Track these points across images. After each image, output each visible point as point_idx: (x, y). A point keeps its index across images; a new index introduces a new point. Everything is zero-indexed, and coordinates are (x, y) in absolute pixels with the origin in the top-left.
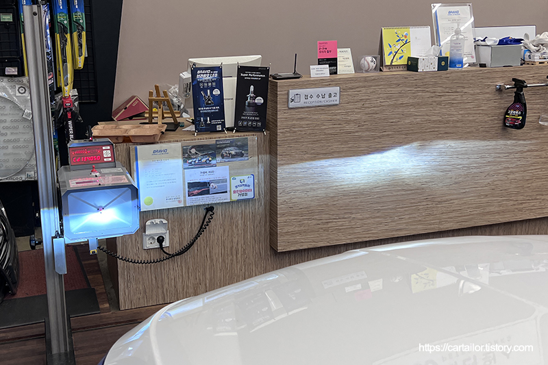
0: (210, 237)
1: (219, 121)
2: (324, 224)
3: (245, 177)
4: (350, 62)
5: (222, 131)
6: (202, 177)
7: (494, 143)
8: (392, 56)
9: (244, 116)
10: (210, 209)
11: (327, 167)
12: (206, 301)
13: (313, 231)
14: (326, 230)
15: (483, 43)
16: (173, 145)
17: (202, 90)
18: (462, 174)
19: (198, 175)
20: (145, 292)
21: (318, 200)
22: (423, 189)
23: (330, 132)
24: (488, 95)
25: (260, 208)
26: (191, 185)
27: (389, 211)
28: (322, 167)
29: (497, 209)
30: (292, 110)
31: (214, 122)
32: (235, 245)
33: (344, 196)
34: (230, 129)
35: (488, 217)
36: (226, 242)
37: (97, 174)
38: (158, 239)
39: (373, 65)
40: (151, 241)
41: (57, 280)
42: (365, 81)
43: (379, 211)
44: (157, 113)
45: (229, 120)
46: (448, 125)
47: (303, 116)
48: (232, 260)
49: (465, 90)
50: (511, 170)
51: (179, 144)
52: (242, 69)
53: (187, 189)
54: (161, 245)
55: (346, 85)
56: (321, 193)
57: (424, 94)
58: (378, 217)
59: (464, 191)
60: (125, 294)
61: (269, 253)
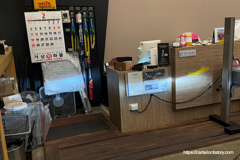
10: (152, 95)
16: (139, 72)
21: (189, 90)
23: (193, 66)
25: (169, 95)
26: (146, 86)
30: (180, 58)
32: (160, 108)
33: (198, 89)
36: (157, 107)
47: (184, 60)
48: (159, 113)
51: (142, 72)
55: (198, 49)
61: (172, 111)
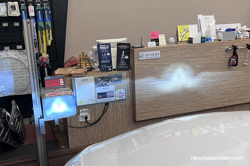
0: (107, 116)
1: (110, 67)
2: (155, 108)
3: (122, 90)
4: (164, 40)
5: (111, 71)
6: (103, 91)
7: (225, 72)
8: (182, 37)
9: (120, 64)
10: (107, 104)
11: (156, 84)
12: (106, 143)
13: (151, 112)
14: (157, 111)
15: (219, 31)
16: (90, 77)
17: (102, 53)
18: (212, 86)
19: (101, 90)
20: (80, 141)
21: (153, 98)
22: (196, 92)
23: (157, 70)
24: (222, 53)
25: (128, 103)
26: (99, 94)
27: (182, 102)
28: (154, 85)
29: (227, 100)
30: (140, 61)
31: (108, 67)
32: (118, 119)
33: (164, 96)
34: (115, 70)
35: (223, 103)
36: (114, 118)
37: (58, 91)
38: (85, 117)
39: (174, 41)
40: (82, 118)
41: (41, 137)
42: (171, 48)
43: (178, 102)
44: (83, 64)
45: (114, 66)
46: (206, 65)
47: (146, 63)
48: (117, 125)
49: (212, 51)
50: (233, 83)
51: (93, 77)
52: (119, 44)
53: (97, 96)
54: (86, 120)
55: (163, 50)
56: (153, 96)
57: (195, 53)
58: (178, 105)
59: (213, 93)
60: (72, 142)
61: (133, 122)
